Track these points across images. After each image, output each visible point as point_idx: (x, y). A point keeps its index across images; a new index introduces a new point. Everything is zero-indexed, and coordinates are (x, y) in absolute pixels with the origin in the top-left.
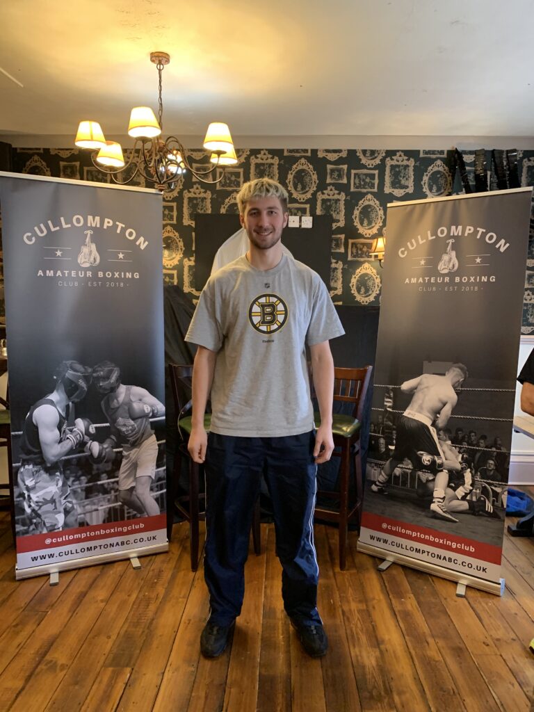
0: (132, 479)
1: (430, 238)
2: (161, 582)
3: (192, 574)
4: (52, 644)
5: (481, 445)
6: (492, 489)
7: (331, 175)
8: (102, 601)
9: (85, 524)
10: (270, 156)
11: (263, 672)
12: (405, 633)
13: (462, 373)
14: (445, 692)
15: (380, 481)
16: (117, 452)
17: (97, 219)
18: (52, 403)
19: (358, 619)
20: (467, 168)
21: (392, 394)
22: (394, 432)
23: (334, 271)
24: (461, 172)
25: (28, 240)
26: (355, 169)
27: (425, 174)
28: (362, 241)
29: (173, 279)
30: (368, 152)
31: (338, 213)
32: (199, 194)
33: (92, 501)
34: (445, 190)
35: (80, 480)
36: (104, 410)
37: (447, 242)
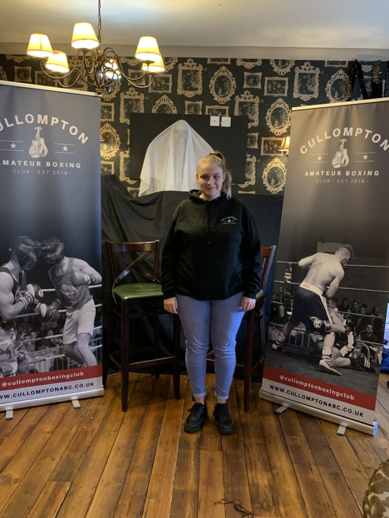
0: (74, 335)
1: (327, 138)
2: (96, 419)
3: (122, 414)
4: (7, 464)
5: (363, 312)
6: (369, 348)
7: (248, 81)
8: (48, 432)
9: (35, 371)
10: (195, 64)
11: (176, 487)
12: (293, 461)
13: (349, 253)
14: (321, 505)
15: (279, 340)
16: (62, 313)
17: (46, 117)
19: (257, 450)
20: (365, 77)
21: (291, 269)
23: (248, 165)
24: (359, 80)
26: (268, 76)
27: (329, 81)
28: (273, 139)
29: (111, 169)
30: (279, 62)
31: (253, 114)
32: (134, 96)
33: (40, 353)
34: (345, 95)
35: (30, 335)
36: (51, 277)
37: (340, 141)
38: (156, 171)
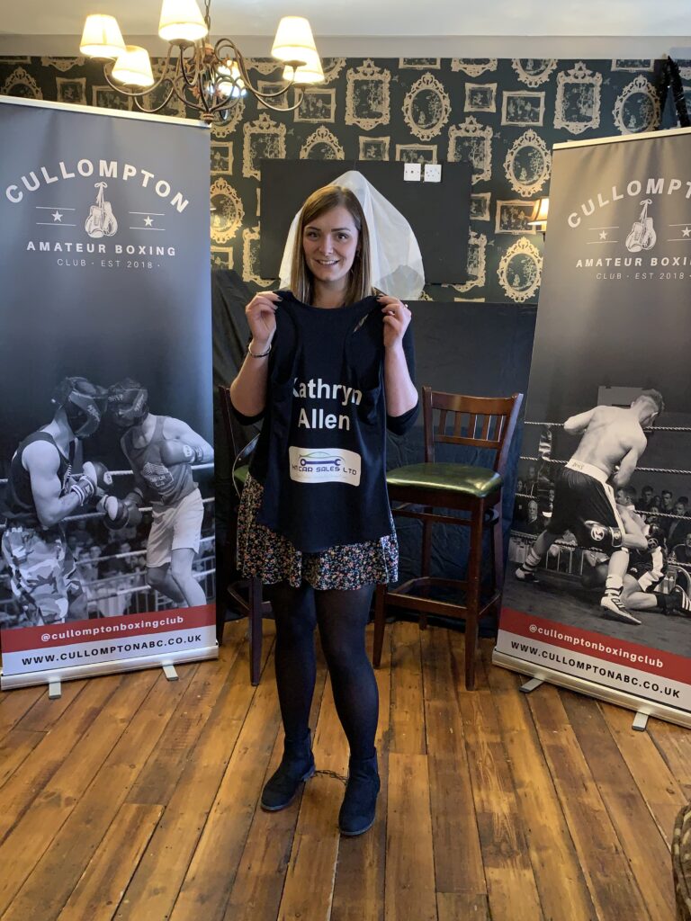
0: (166, 552)
1: (616, 198)
2: (206, 699)
3: (251, 690)
4: (53, 774)
5: (680, 511)
7: (471, 99)
8: (123, 721)
10: (378, 69)
13: (655, 405)
14: (604, 849)
15: (528, 562)
16: (144, 513)
17: (114, 165)
18: (49, 438)
19: (488, 754)
20: (686, 89)
21: (550, 436)
22: (552, 492)
23: (473, 251)
24: (675, 95)
25: (12, 196)
26: (509, 90)
28: (518, 202)
29: (227, 260)
30: (529, 64)
31: (481, 159)
32: (268, 128)
33: (107, 583)
34: (650, 122)
35: (90, 551)
36: (125, 451)
37: (641, 204)
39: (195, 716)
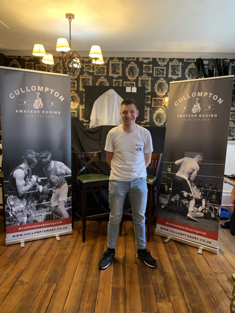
0: (57, 202)
1: (188, 97)
2: (69, 247)
3: (83, 244)
4: (22, 274)
5: (210, 188)
6: (214, 208)
7: (145, 69)
8: (43, 255)
9: (36, 221)
10: (118, 60)
11: (114, 286)
12: (175, 270)
13: (202, 157)
14: (193, 295)
15: (165, 203)
16: (50, 190)
17: (42, 87)
18: (22, 168)
20: (205, 67)
21: (171, 166)
22: (172, 182)
23: (146, 112)
24: (202, 68)
25: (11, 96)
26: (155, 66)
27: (186, 69)
28: (159, 98)
29: (75, 114)
30: (161, 59)
31: (148, 86)
32: (87, 77)
33: (39, 212)
34: (195, 76)
35: (34, 202)
36: (45, 172)
37: (196, 99)
38: (98, 115)
39: (66, 252)
